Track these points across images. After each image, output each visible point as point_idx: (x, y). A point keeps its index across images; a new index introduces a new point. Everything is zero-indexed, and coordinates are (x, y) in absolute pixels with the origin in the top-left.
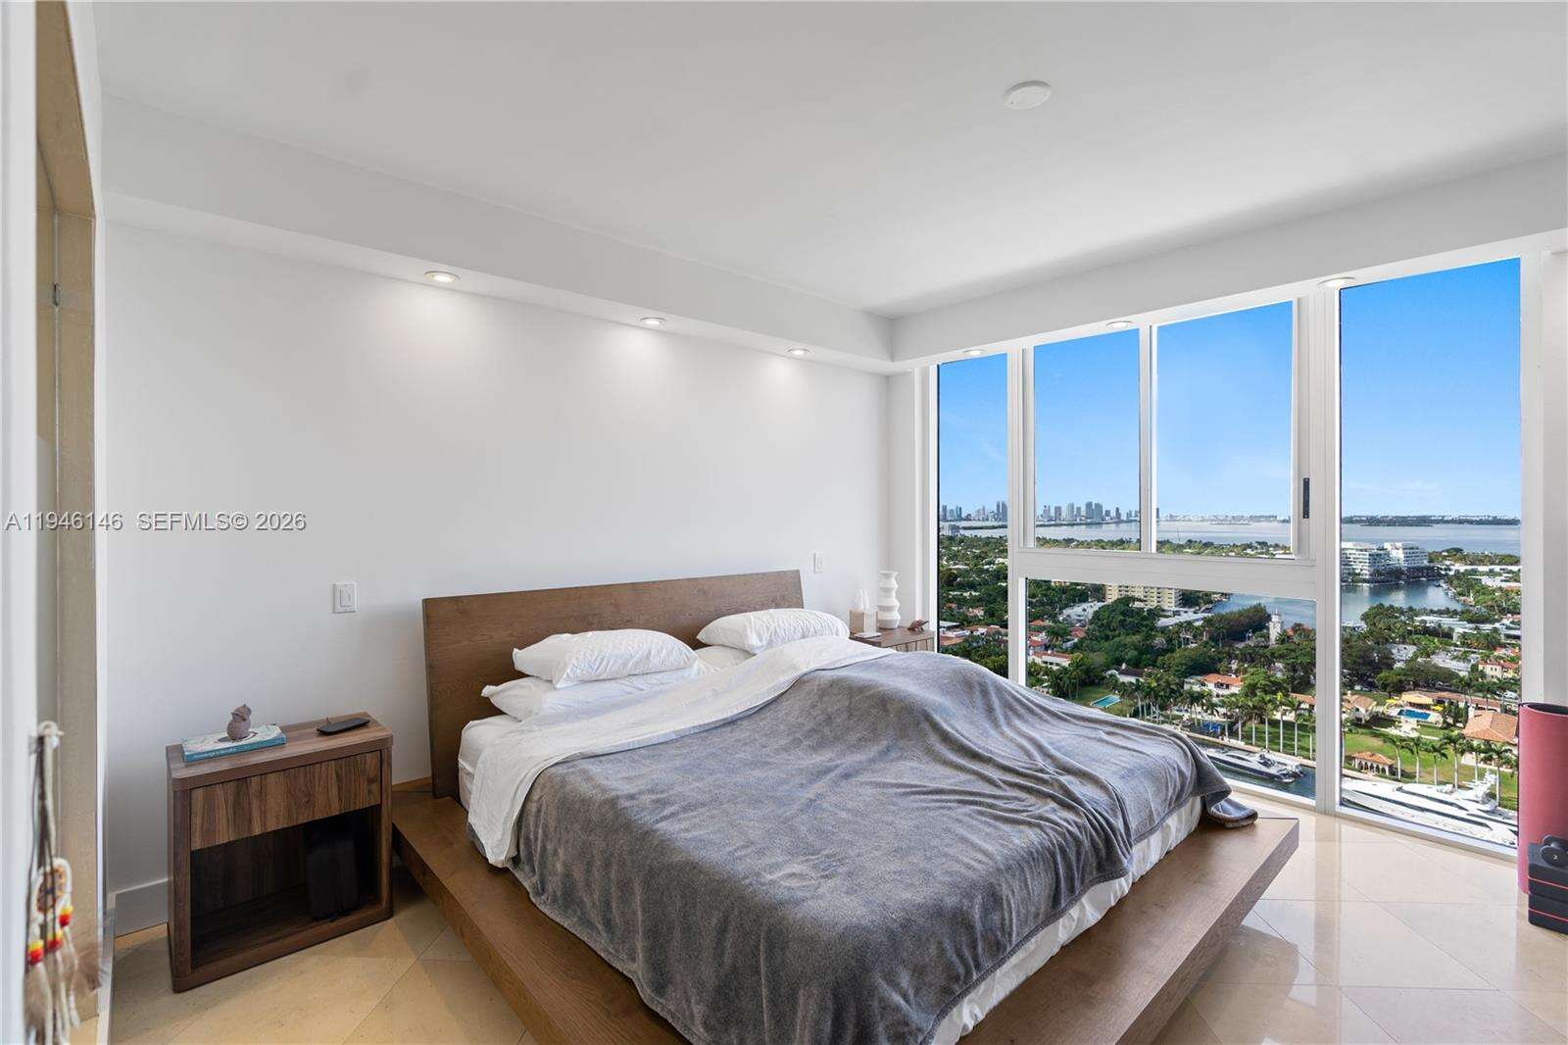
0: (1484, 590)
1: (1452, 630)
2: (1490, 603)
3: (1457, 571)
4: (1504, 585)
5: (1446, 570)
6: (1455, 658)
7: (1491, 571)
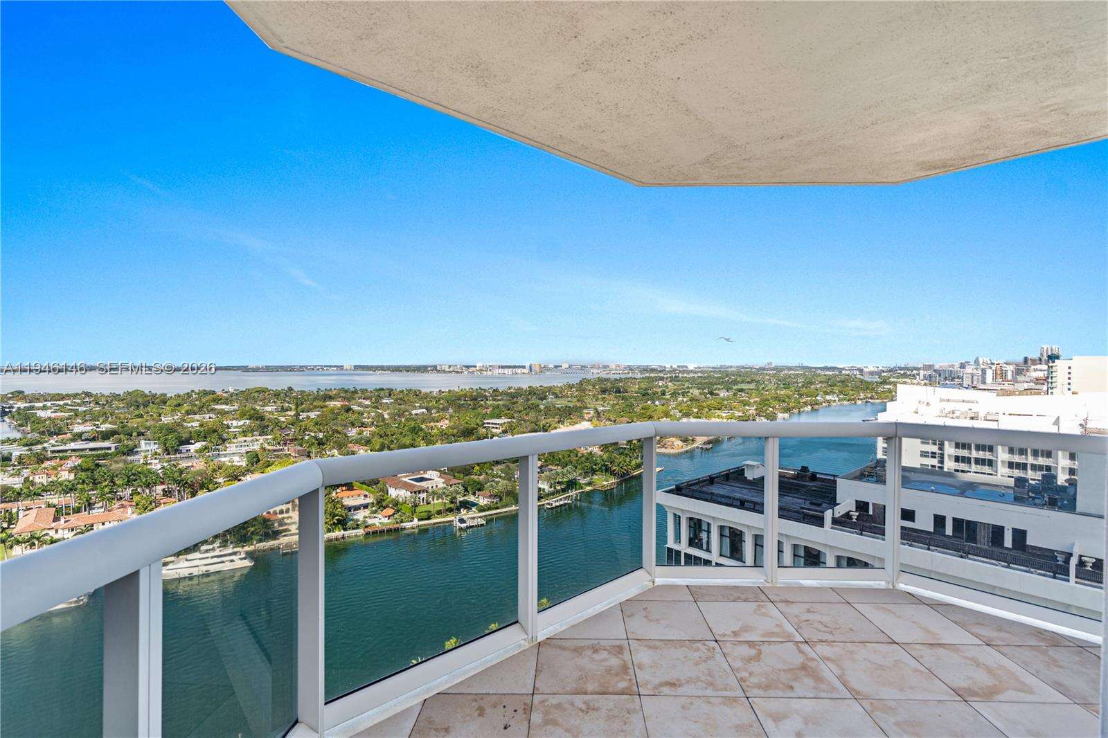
0: (39, 421)
1: (11, 454)
2: (42, 429)
3: (19, 408)
4: (53, 415)
5: (9, 408)
6: (12, 475)
7: (44, 406)
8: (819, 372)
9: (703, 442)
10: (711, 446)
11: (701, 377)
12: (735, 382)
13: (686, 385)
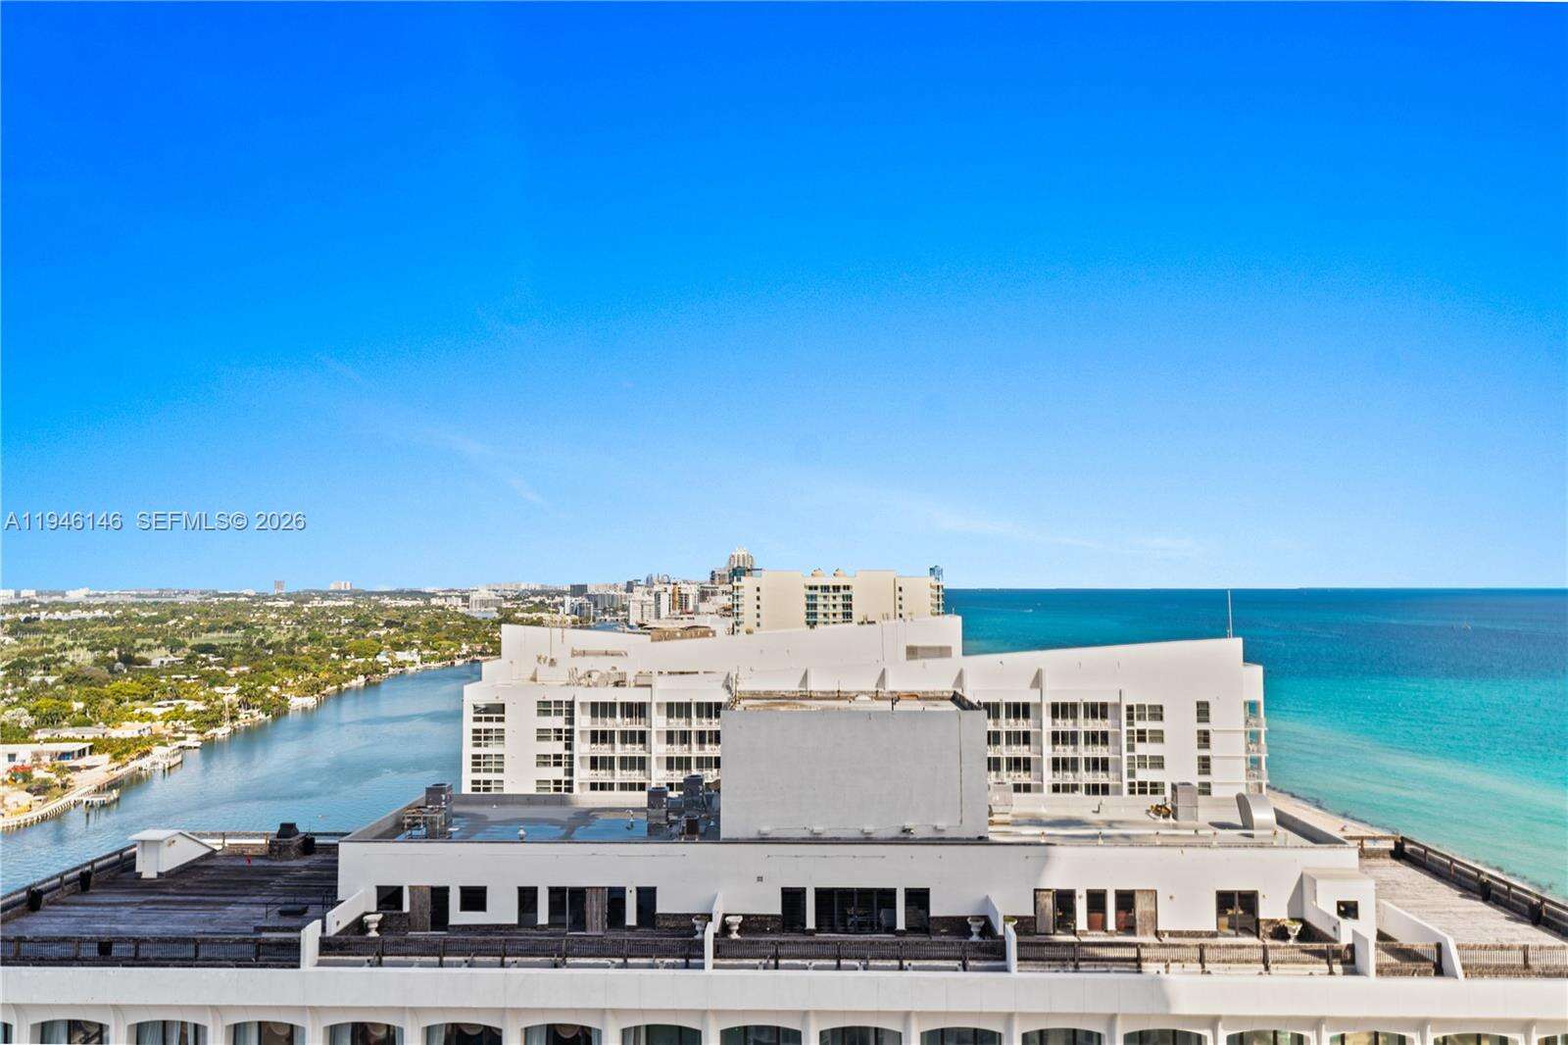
8: (386, 601)
9: (94, 787)
10: (115, 794)
11: (103, 619)
12: (193, 629)
13: (59, 639)
